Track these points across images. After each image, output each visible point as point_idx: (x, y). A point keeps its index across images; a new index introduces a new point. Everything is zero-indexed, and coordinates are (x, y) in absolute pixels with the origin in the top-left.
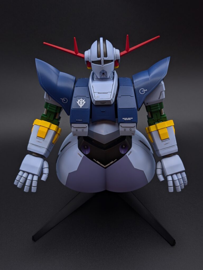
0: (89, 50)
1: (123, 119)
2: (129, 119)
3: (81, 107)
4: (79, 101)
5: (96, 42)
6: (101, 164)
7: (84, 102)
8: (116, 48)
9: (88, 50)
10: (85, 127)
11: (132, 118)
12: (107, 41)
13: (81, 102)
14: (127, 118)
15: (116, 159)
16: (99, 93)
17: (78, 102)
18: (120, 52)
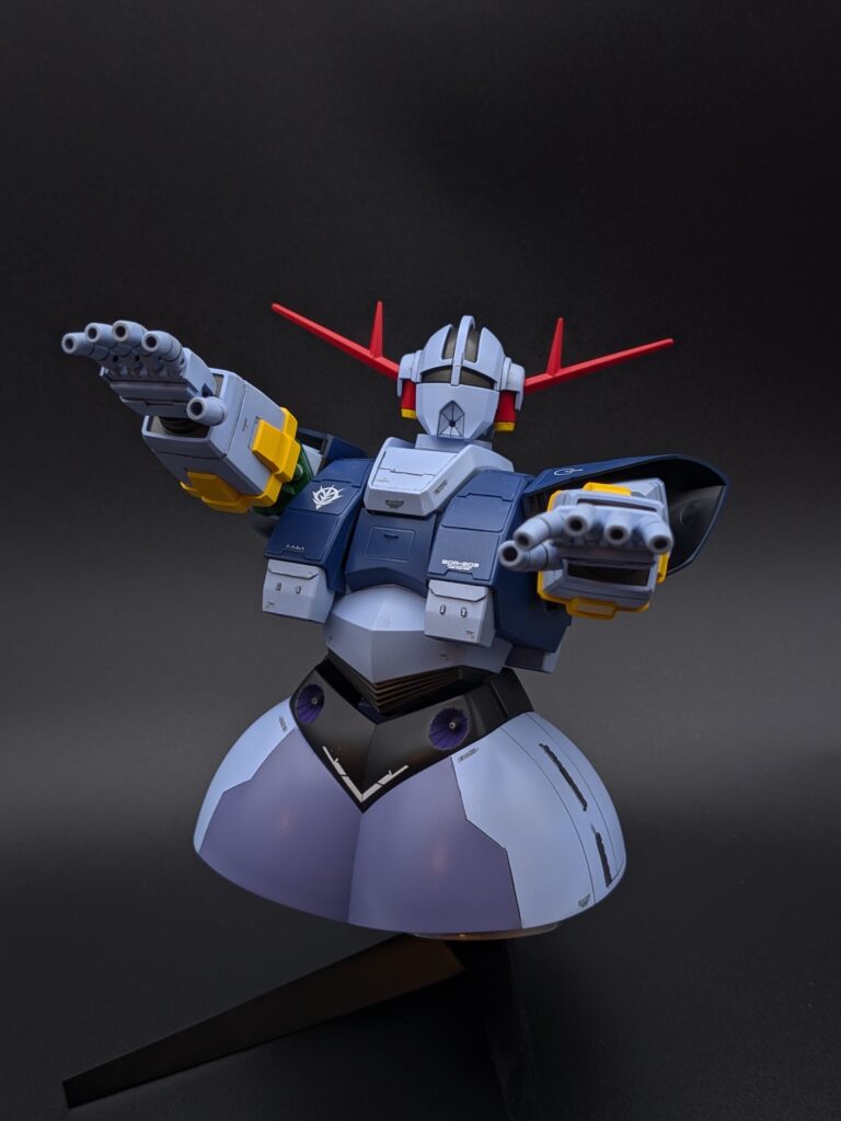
0: (419, 352)
1: (444, 562)
2: (466, 566)
3: (318, 507)
4: (322, 490)
5: (445, 330)
6: (347, 780)
7: (336, 496)
8: (514, 361)
9: (413, 351)
10: (310, 576)
11: (477, 565)
12: (485, 331)
13: (326, 495)
14: (457, 563)
15: (406, 767)
16: (394, 472)
17: (316, 495)
18: (527, 376)
